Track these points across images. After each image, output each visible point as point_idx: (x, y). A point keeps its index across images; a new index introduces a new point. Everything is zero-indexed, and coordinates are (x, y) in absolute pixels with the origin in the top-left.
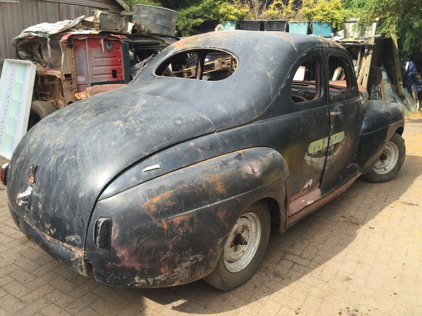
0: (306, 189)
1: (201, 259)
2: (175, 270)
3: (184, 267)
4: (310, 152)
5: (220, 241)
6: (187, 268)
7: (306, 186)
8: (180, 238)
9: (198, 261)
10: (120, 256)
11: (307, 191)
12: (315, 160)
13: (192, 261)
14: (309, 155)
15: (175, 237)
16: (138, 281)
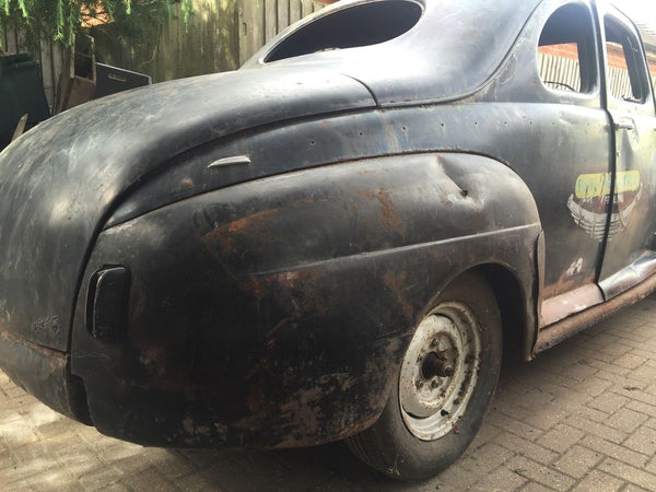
0: (570, 278)
1: (347, 385)
2: (284, 408)
3: (304, 400)
4: (578, 195)
5: (394, 344)
6: (312, 404)
7: (570, 271)
8: (295, 325)
9: (339, 388)
10: (147, 362)
11: (571, 282)
12: (588, 215)
13: (325, 386)
14: (577, 200)
15: (282, 322)
16: (190, 430)
